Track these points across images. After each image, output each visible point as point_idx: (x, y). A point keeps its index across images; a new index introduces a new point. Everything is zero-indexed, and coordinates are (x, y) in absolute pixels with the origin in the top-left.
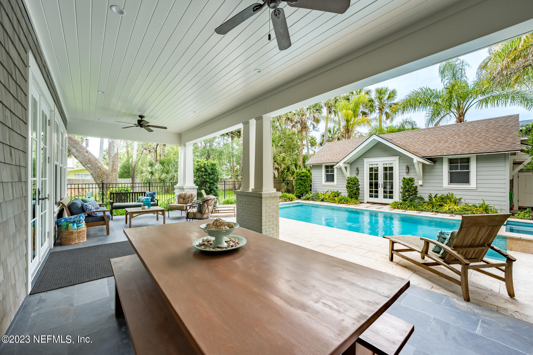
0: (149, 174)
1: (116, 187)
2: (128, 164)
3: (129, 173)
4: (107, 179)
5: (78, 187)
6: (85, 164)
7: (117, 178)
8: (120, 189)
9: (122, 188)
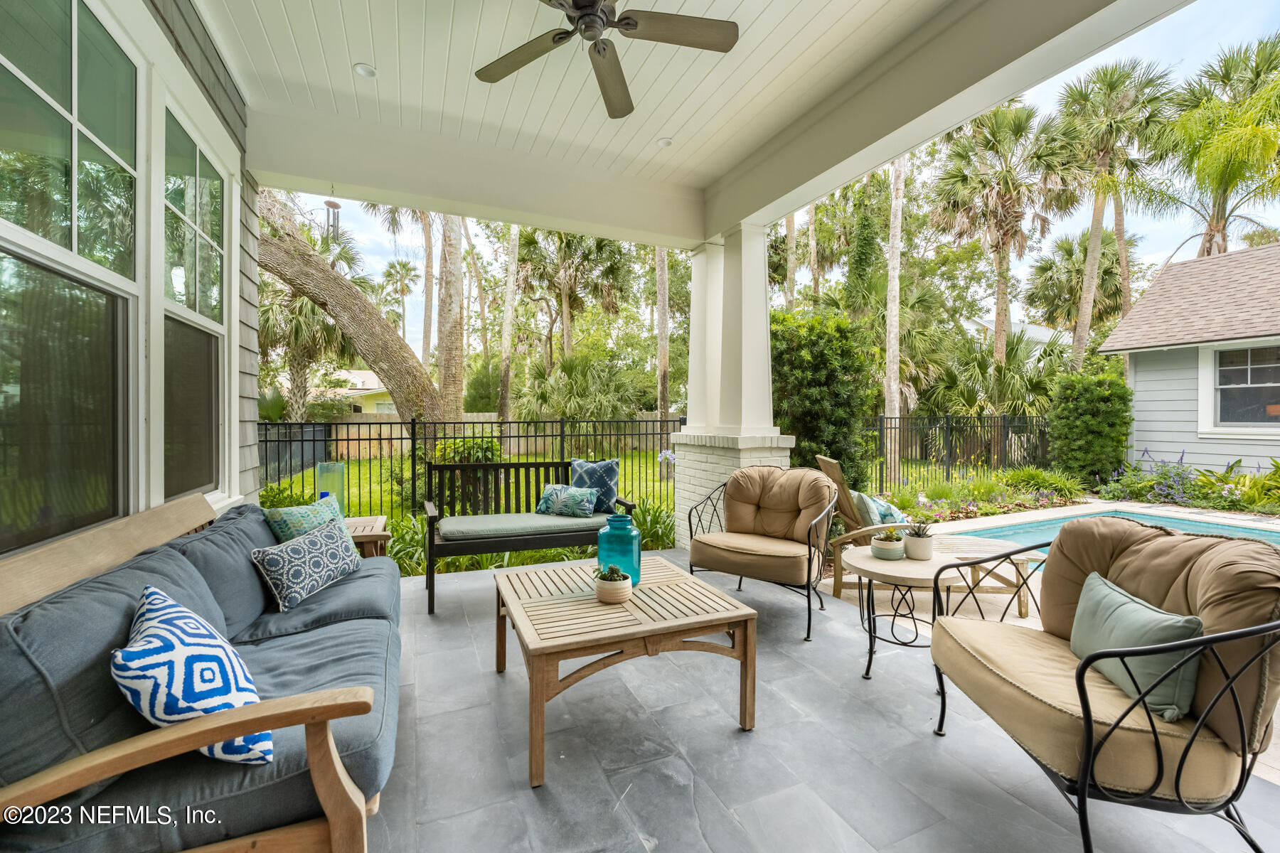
0: (537, 400)
1: (455, 438)
2: (487, 376)
3: (489, 398)
4: (433, 411)
5: (380, 435)
6: (374, 362)
7: (459, 404)
8: (470, 443)
9: (476, 440)
